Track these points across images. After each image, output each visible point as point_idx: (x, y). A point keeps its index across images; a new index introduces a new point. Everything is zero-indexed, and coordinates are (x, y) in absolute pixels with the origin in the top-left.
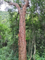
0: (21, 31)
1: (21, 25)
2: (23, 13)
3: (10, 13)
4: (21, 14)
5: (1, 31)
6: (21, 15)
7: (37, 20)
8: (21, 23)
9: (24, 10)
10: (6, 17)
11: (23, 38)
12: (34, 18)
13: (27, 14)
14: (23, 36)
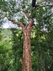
0: (25, 57)
1: (25, 48)
2: (28, 33)
3: (13, 32)
4: (25, 34)
5: (2, 53)
6: (25, 36)
7: (45, 38)
8: (26, 45)
9: (28, 30)
10: (9, 35)
11: (29, 67)
12: (41, 37)
13: (33, 32)
14: (28, 64)
